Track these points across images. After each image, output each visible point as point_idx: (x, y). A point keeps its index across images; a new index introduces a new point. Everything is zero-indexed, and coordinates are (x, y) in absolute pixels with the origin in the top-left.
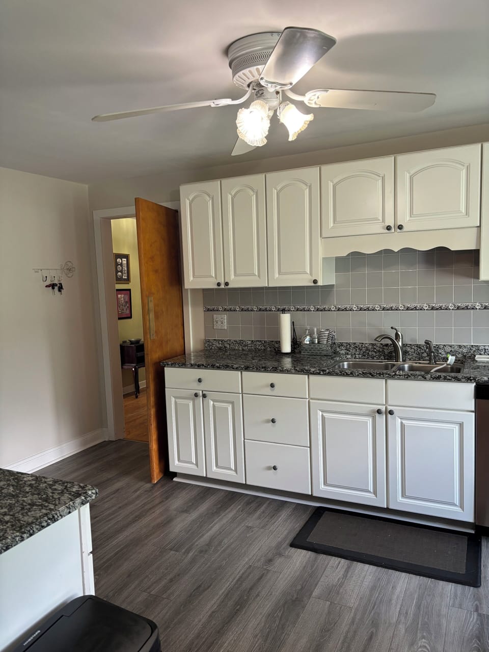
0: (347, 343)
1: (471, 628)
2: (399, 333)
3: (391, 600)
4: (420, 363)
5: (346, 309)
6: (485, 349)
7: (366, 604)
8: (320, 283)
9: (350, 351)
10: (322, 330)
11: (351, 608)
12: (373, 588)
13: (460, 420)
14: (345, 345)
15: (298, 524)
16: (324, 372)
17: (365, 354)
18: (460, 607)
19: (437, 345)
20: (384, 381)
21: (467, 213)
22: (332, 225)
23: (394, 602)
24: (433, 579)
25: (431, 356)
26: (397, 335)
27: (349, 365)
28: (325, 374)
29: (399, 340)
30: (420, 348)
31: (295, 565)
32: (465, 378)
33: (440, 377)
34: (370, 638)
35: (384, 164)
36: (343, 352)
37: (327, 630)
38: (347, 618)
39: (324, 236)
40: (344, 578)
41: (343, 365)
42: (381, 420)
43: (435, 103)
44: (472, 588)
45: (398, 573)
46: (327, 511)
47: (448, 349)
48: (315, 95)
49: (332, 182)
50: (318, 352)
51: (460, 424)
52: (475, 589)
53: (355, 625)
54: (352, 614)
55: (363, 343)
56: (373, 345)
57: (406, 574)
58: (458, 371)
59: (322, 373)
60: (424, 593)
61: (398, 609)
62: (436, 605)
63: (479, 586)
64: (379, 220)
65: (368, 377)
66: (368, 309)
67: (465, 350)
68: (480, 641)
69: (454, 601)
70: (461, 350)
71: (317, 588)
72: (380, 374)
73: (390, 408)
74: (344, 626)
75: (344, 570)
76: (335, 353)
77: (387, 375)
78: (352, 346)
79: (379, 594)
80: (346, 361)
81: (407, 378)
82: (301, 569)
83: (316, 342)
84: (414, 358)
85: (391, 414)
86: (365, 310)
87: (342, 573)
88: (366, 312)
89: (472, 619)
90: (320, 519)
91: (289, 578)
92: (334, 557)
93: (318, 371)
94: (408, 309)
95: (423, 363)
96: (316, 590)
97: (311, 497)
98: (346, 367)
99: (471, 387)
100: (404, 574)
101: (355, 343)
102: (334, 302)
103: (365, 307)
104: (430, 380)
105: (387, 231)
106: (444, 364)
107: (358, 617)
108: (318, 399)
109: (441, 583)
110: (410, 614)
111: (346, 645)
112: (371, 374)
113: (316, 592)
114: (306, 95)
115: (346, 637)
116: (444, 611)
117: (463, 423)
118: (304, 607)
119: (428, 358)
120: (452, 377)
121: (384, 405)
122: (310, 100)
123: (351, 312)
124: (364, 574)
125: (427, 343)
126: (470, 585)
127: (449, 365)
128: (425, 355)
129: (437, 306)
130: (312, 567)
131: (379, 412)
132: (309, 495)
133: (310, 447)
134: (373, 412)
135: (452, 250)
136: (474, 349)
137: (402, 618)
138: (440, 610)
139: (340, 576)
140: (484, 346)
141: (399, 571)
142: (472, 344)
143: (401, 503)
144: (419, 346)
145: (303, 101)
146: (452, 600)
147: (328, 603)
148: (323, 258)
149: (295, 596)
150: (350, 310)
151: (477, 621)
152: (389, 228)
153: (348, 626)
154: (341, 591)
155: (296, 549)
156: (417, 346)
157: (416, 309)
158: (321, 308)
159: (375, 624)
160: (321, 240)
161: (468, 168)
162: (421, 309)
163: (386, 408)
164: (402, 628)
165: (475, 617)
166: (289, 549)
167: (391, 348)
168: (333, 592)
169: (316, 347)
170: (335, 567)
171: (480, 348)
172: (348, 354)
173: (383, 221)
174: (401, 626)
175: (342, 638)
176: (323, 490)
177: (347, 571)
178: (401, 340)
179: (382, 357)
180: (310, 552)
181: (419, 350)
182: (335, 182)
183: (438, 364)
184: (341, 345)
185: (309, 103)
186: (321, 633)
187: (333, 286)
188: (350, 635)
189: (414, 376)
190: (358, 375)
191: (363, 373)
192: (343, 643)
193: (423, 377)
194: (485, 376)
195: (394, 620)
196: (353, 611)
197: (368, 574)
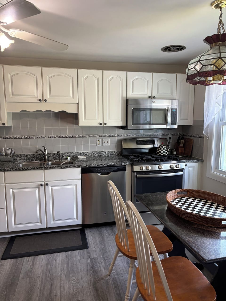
0: (20, 154)
1: (89, 265)
2: (46, 149)
3: (56, 266)
4: (55, 161)
5: (19, 138)
6: (81, 154)
7: (46, 272)
8: (6, 125)
9: (22, 158)
10: (7, 149)
11: (39, 277)
12: (47, 264)
13: (76, 183)
14: (19, 155)
15: (3, 248)
16: (13, 170)
17: (29, 159)
18: (83, 258)
19: (62, 153)
20: (43, 170)
21: (73, 97)
22: (11, 96)
23: (57, 267)
24: (71, 251)
25: (60, 158)
26: (45, 149)
27: (22, 165)
28: (14, 171)
29: (46, 152)
30: (55, 155)
31: (7, 268)
32: (77, 166)
33: (68, 167)
34: (52, 285)
35: (36, 70)
36: (18, 159)
37: (31, 291)
38: (39, 282)
39: (7, 101)
40: (33, 265)
41: (20, 165)
42: (42, 189)
43: (67, 50)
44: (86, 250)
45: (56, 254)
46: (17, 237)
47: (67, 154)
48: (15, 31)
49: (10, 75)
50: (6, 160)
51: (76, 185)
52: (87, 249)
53: (43, 283)
54: (41, 279)
55: (28, 154)
56: (33, 154)
57: (59, 253)
58: (72, 163)
59: (12, 170)
60: (69, 258)
61: (60, 269)
62: (74, 261)
63: (88, 248)
64: (35, 96)
65: (36, 170)
66: (30, 138)
67: (73, 155)
68: (93, 268)
69: (81, 257)
70: (72, 154)
71: (21, 274)
72: (41, 168)
73: (46, 183)
74: (38, 286)
75: (32, 261)
76: (14, 160)
77: (45, 168)
78: (23, 156)
79: (50, 266)
80: (21, 163)
81: (54, 168)
82: (10, 268)
83: (4, 155)
84: (52, 159)
85: (47, 185)
86: (28, 138)
87: (31, 263)
88: (29, 139)
89: (88, 262)
90: (14, 242)
91: (5, 275)
92: (26, 258)
93: (10, 170)
94: (48, 137)
95: (57, 161)
96: (20, 275)
97: (8, 233)
98: (21, 166)
99: (79, 169)
100: (59, 254)
101: (24, 154)
102: (13, 134)
103: (28, 137)
104: (63, 168)
105: (39, 102)
106: (66, 161)
107: (44, 279)
108: (10, 183)
109: (74, 252)
110: (65, 269)
111: (41, 293)
112: (37, 168)
113: (21, 276)
114: (10, 30)
115: (41, 290)
116: (78, 262)
117: (77, 184)
118: (17, 285)
119: (58, 159)
120: (72, 166)
121: (43, 182)
122: (11, 33)
123: (21, 139)
124: (41, 260)
125: (58, 152)
126: (85, 249)
127: (68, 161)
128: (57, 157)
129: (61, 136)
130: (16, 266)
131: (41, 185)
132: (7, 232)
133: (7, 208)
134: (39, 185)
135: (68, 112)
136: (77, 154)
137: (63, 272)
138: (76, 263)
139: (31, 264)
140: (80, 152)
141: (56, 253)
142: (76, 152)
143: (53, 224)
144: (54, 154)
145: (8, 33)
146: (80, 257)
147: (28, 279)
148: (7, 112)
149: (11, 282)
150: (21, 138)
151: (90, 261)
152: (40, 100)
153: (40, 285)
154: (33, 271)
155: (5, 260)
156: (53, 154)
157: (52, 138)
158: (6, 137)
159: (52, 279)
160: (6, 103)
161: (73, 78)
162: (54, 138)
163: (44, 183)
164: (63, 276)
165: (90, 260)
166: (1, 262)
167: (42, 156)
168: (29, 274)
169: (5, 157)
170: (27, 262)
171: (79, 153)
172: (21, 160)
173: (37, 97)
174: (63, 275)
175: (39, 291)
176: (14, 227)
177: (33, 261)
178: (46, 151)
179: (38, 160)
180: (13, 259)
181: (54, 155)
182: (12, 75)
183: (63, 161)
184: (17, 155)
185: (11, 34)
186: (29, 293)
187: (11, 126)
188: (42, 289)
189: (57, 167)
190: (31, 169)
191: (33, 168)
192: (40, 292)
193: (60, 167)
194: (85, 164)
195: (60, 274)
196: (41, 277)
197: (43, 259)
